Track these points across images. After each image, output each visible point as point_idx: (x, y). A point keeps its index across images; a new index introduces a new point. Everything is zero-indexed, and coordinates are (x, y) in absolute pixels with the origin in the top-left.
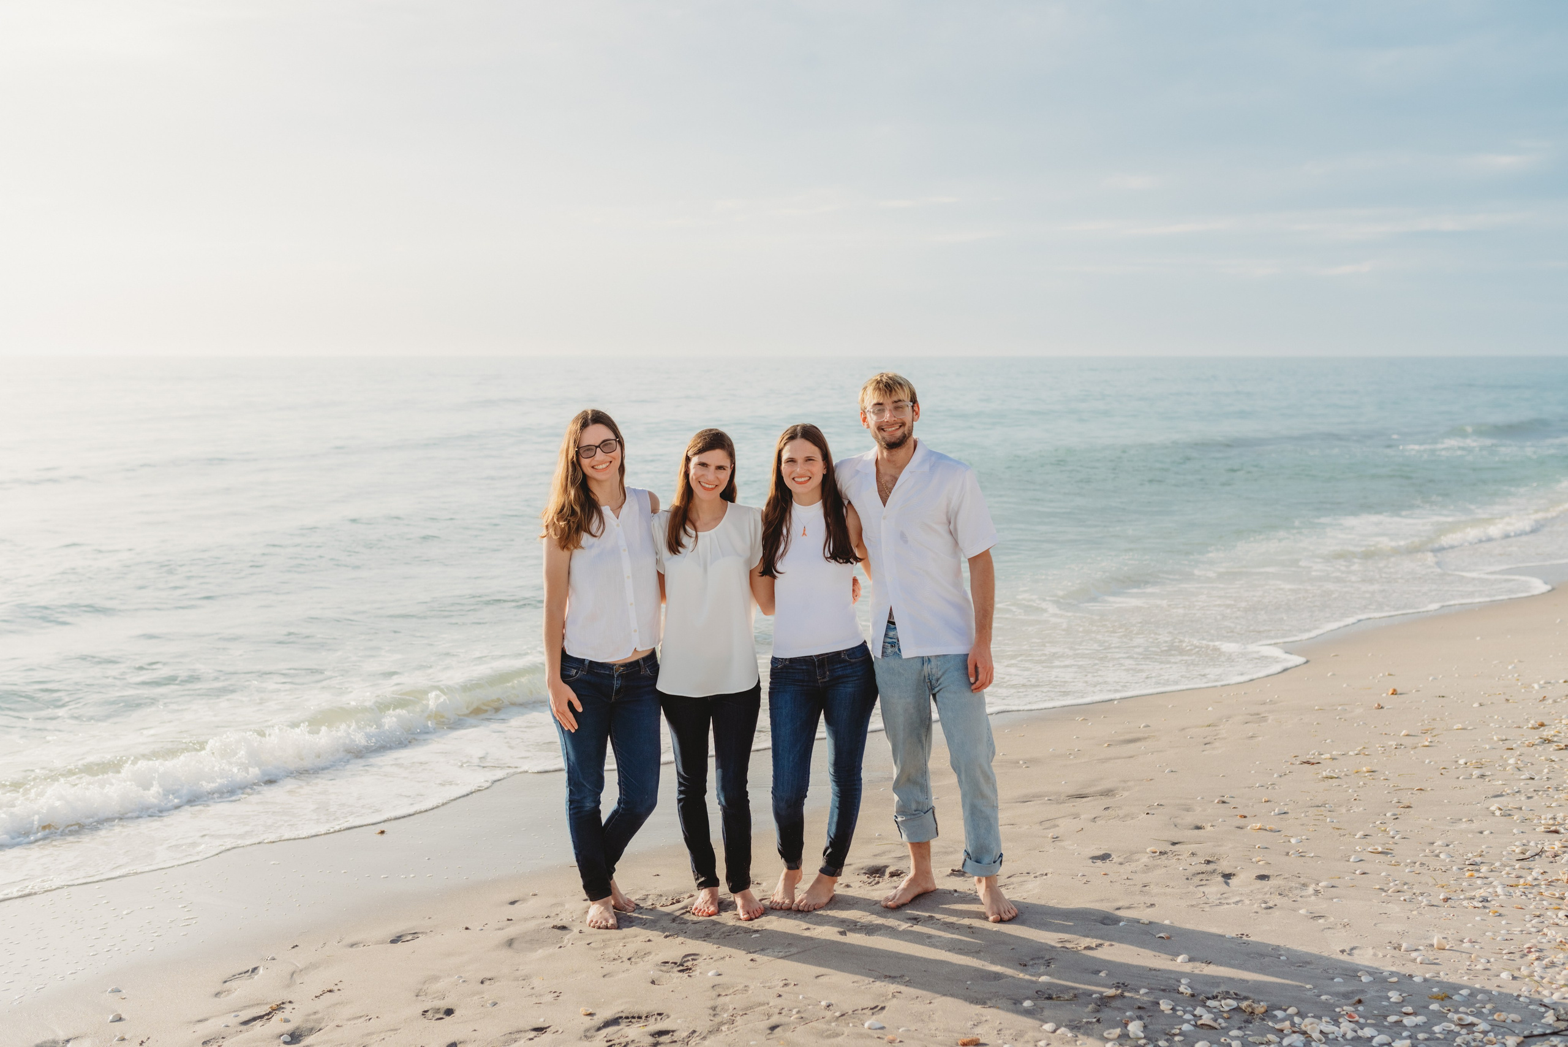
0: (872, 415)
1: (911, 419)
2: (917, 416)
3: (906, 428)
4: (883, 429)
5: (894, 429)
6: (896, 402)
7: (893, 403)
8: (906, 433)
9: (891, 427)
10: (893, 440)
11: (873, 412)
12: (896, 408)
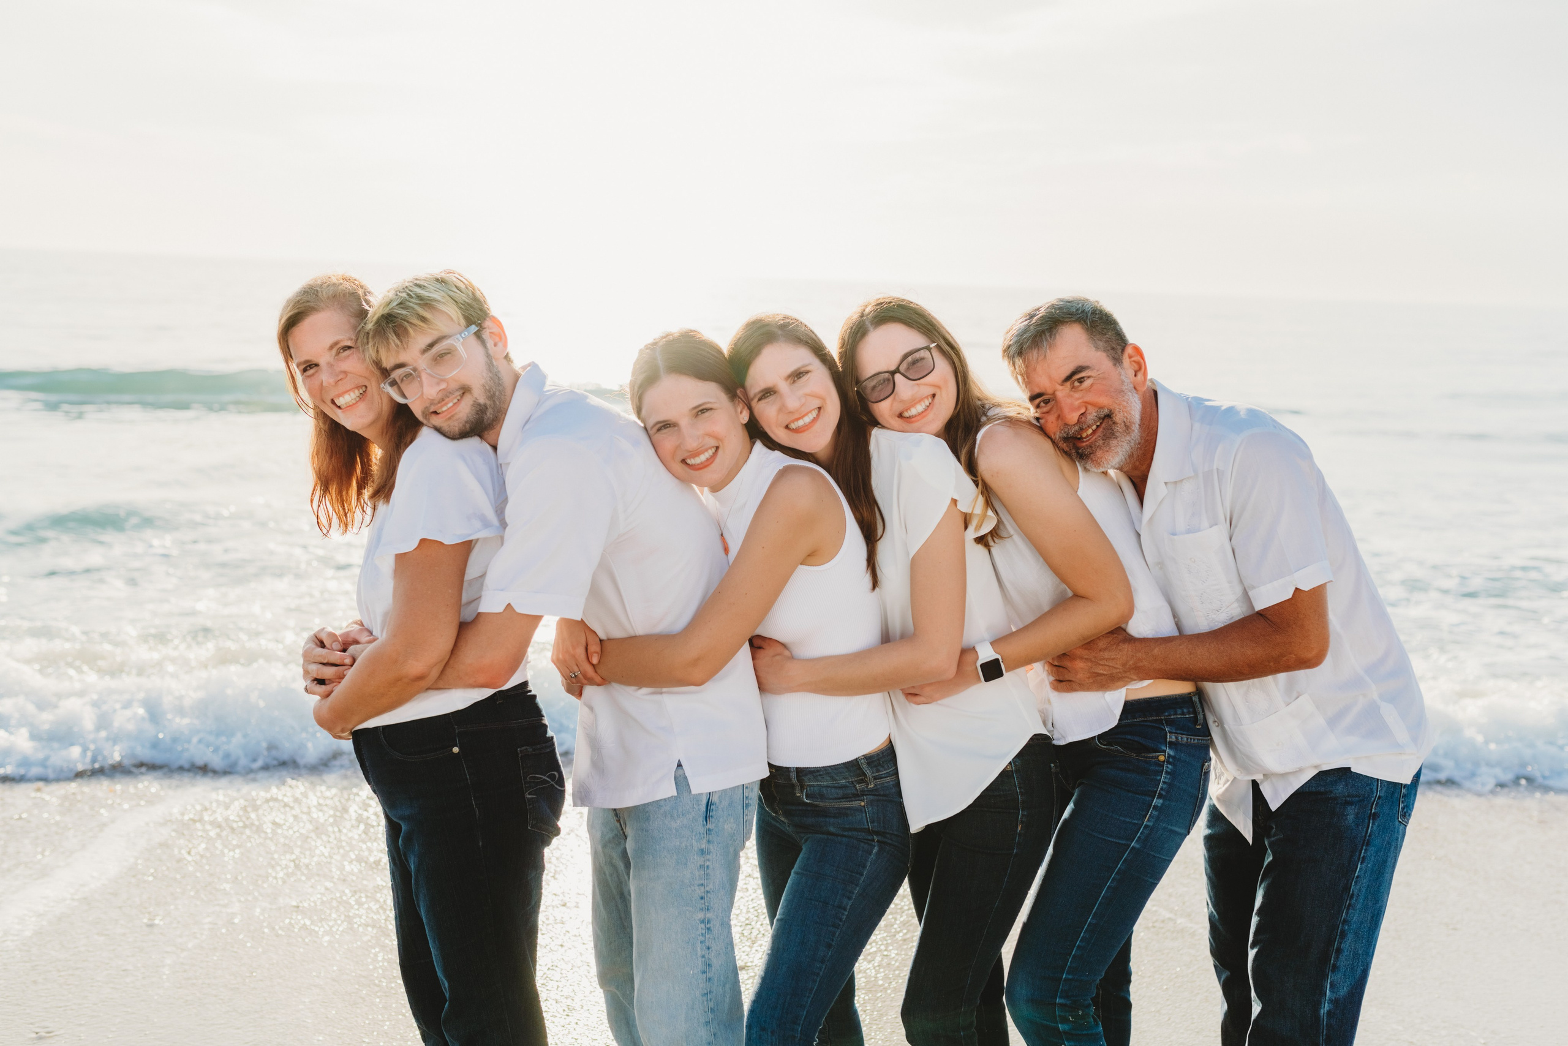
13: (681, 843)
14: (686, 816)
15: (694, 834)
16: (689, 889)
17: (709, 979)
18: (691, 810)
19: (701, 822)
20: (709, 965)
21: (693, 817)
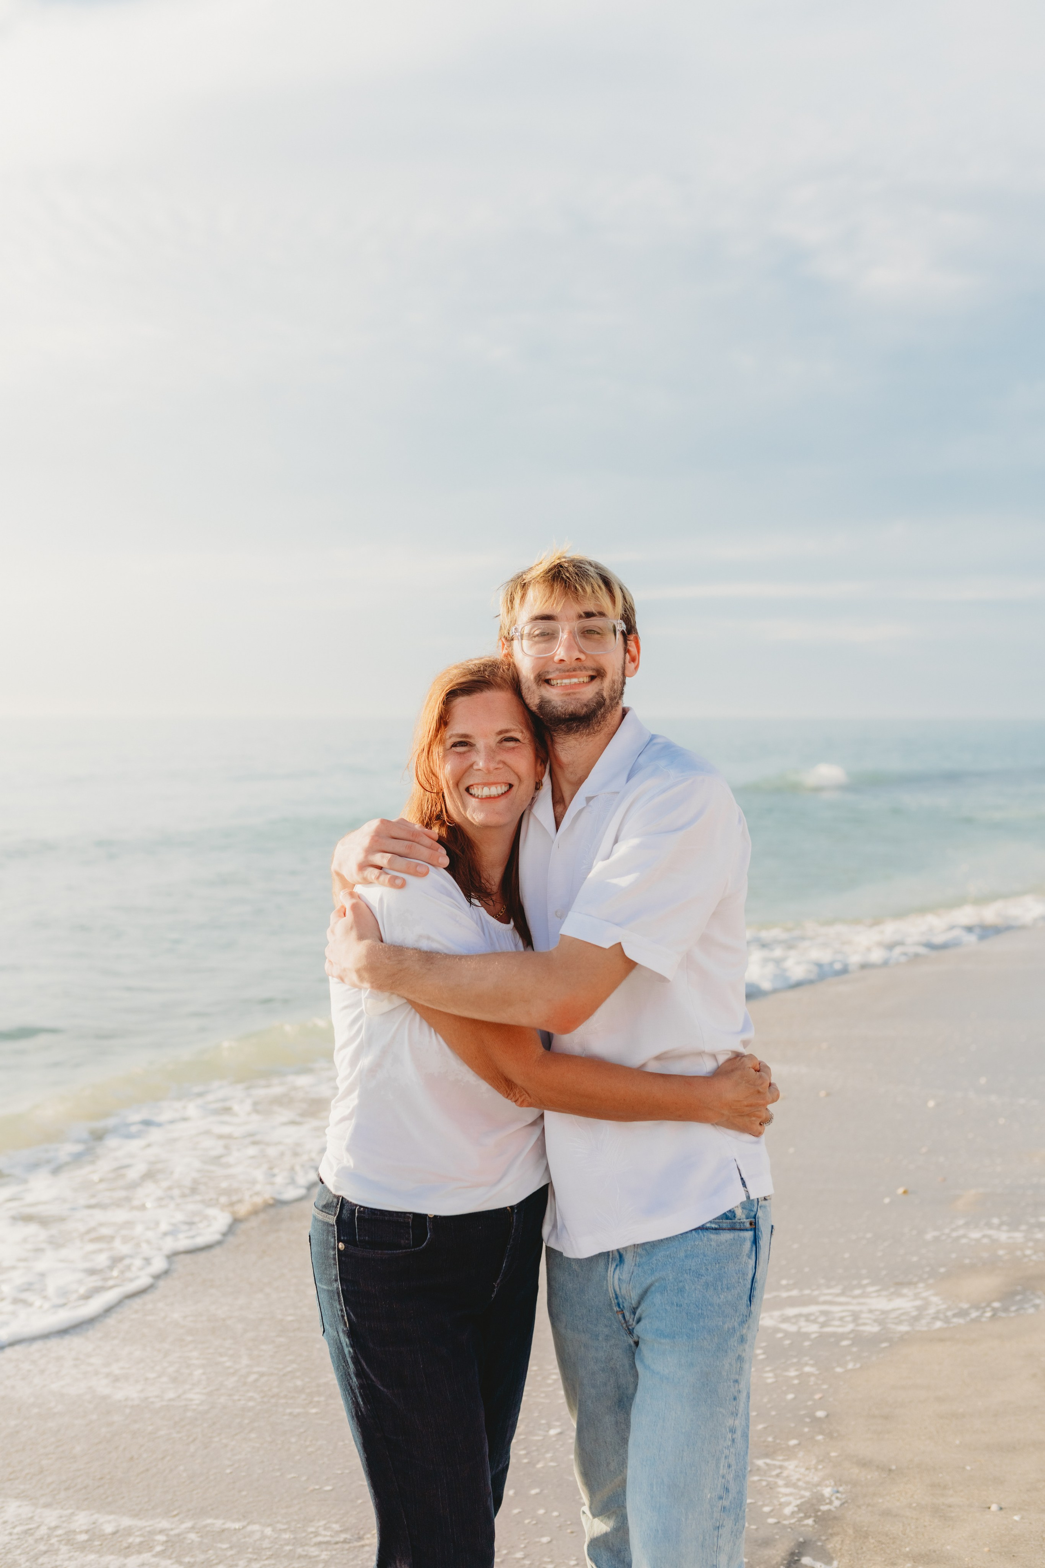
0: (525, 642)
1: (618, 664)
2: (633, 665)
3: (607, 683)
4: (548, 682)
5: (575, 680)
6: (589, 615)
7: (580, 617)
8: (605, 694)
9: (569, 677)
10: (571, 708)
11: (531, 636)
12: (587, 633)
13: (724, 1323)
14: (731, 1290)
15: (738, 1314)
16: (725, 1384)
17: (724, 1508)
18: (736, 1285)
19: (746, 1301)
20: (726, 1488)
21: (738, 1294)
